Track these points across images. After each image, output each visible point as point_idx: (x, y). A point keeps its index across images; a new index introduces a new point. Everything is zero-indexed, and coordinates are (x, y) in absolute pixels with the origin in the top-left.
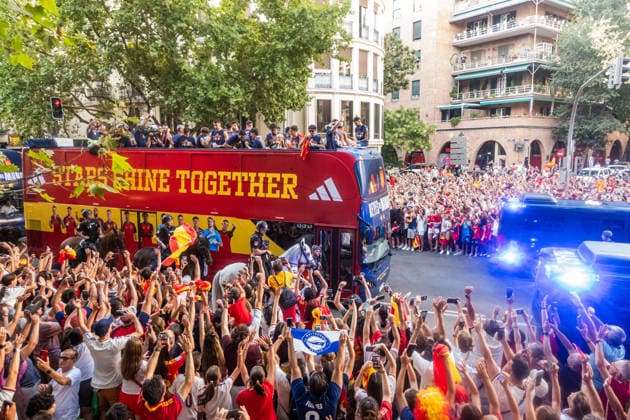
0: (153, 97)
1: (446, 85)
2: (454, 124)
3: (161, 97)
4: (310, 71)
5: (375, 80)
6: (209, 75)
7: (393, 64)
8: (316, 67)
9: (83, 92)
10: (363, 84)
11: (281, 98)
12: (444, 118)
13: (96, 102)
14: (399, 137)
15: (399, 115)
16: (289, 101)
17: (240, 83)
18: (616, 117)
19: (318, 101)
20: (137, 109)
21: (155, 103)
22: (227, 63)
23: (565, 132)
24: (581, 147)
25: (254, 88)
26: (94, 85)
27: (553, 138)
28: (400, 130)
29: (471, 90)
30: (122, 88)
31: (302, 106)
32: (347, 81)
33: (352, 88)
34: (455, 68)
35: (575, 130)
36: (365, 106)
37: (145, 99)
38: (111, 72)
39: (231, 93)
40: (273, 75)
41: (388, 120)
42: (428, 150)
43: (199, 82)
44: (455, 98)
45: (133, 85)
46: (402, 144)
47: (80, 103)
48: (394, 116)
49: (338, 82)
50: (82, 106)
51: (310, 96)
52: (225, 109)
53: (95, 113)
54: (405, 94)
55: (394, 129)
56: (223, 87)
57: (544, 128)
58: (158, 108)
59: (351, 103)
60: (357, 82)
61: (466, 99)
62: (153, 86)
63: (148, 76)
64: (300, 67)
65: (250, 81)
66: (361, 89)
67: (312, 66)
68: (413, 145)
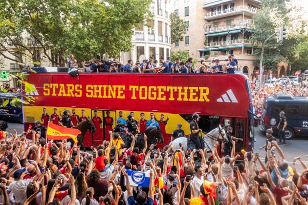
0: (47, 45)
1: (202, 39)
2: (206, 58)
3: (51, 45)
4: (133, 32)
5: (167, 37)
6: (78, 33)
7: (175, 28)
8: (136, 30)
9: (6, 41)
10: (160, 38)
11: (118, 46)
12: (201, 56)
13: (14, 47)
15: (179, 54)
16: (122, 47)
17: (95, 38)
18: (282, 55)
19: (137, 47)
20: (37, 51)
21: (48, 48)
22: (88, 27)
23: (258, 62)
24: (267, 69)
25: (103, 41)
26: (13, 38)
27: (254, 65)
29: (214, 42)
30: (29, 39)
31: (129, 50)
32: (152, 37)
33: (154, 40)
34: (206, 31)
35: (263, 61)
36: (162, 50)
37: (42, 45)
38: (22, 31)
39: (91, 43)
40: (113, 34)
41: (173, 56)
43: (73, 37)
44: (206, 45)
45: (35, 38)
47: (4, 47)
48: (177, 55)
49: (147, 37)
50: (5, 49)
51: (133, 44)
52: (87, 51)
53: (13, 53)
54: (182, 44)
56: (86, 40)
57: (249, 60)
58: (50, 50)
59: (155, 48)
60: (157, 37)
61: (212, 46)
62: (47, 38)
63: (44, 34)
64: (127, 30)
65: (100, 37)
66: (159, 41)
67: (133, 29)
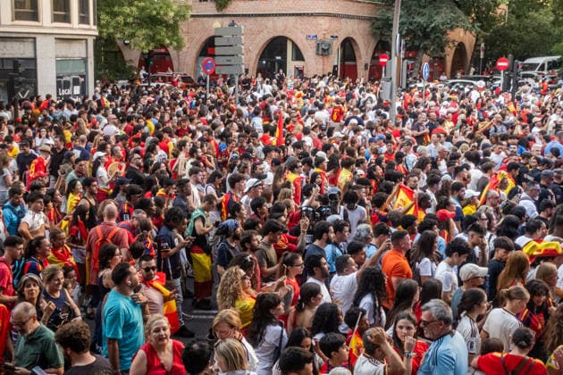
2: (221, 7)
14: (126, 24)
18: (459, 6)
23: (388, 25)
24: (412, 51)
27: (374, 35)
28: (127, 10)
35: (402, 24)
42: (179, 48)
46: (132, 36)
55: (116, 9)
57: (359, 18)
68: (152, 38)
